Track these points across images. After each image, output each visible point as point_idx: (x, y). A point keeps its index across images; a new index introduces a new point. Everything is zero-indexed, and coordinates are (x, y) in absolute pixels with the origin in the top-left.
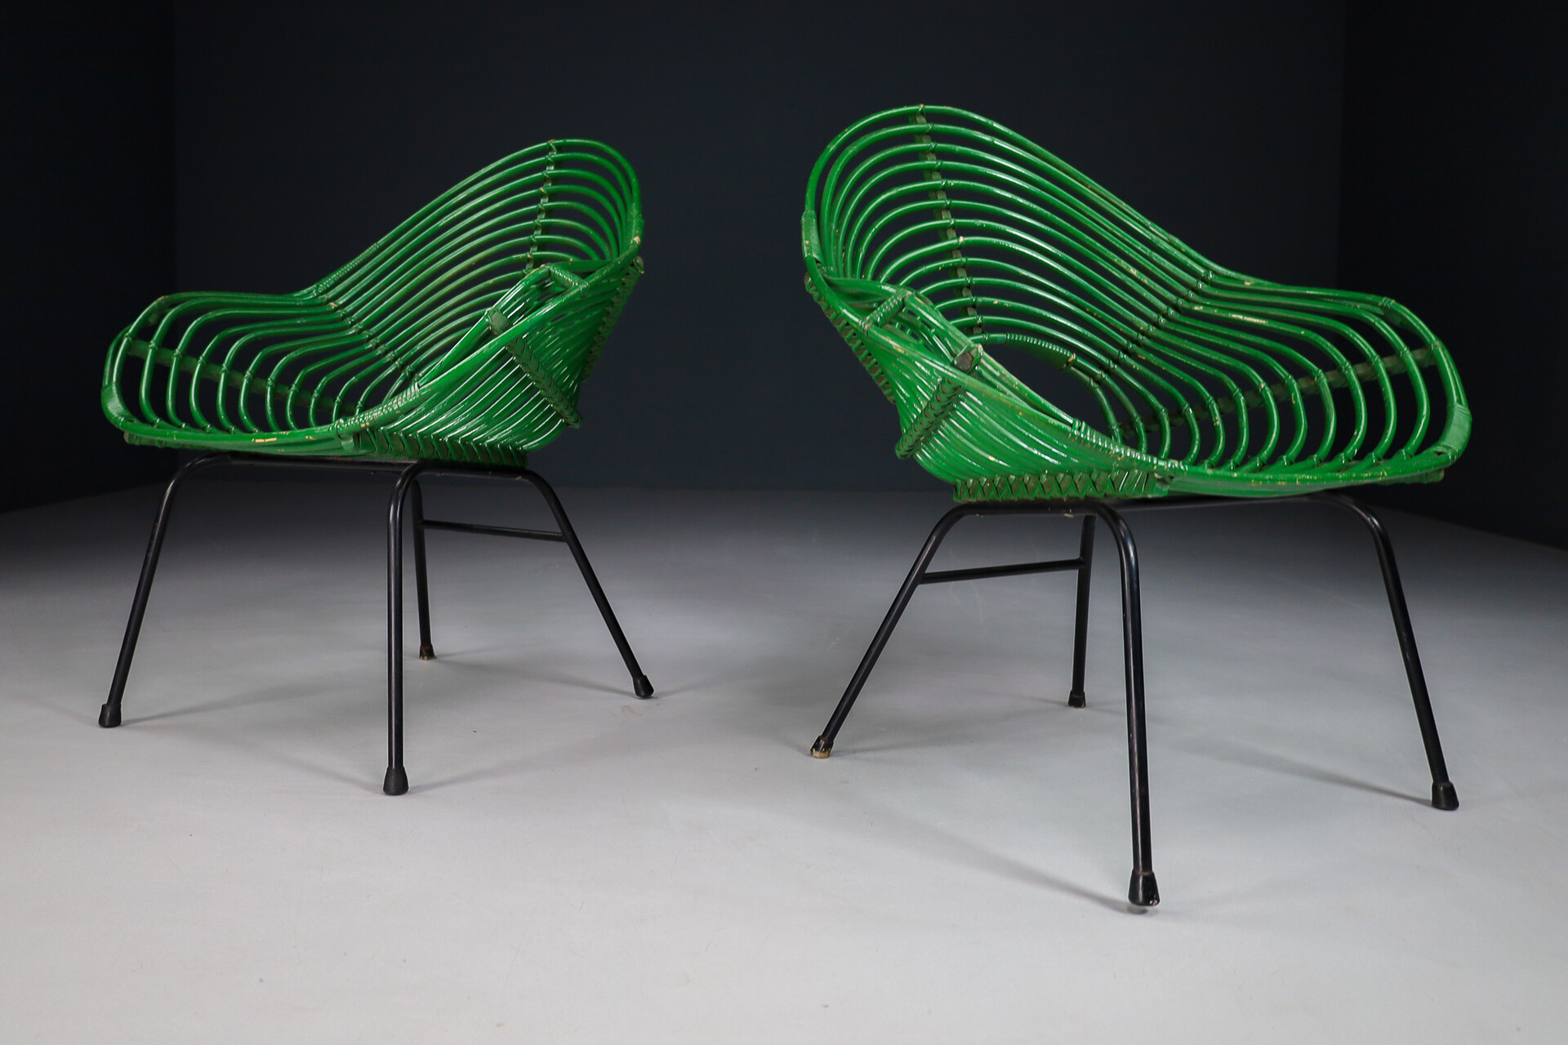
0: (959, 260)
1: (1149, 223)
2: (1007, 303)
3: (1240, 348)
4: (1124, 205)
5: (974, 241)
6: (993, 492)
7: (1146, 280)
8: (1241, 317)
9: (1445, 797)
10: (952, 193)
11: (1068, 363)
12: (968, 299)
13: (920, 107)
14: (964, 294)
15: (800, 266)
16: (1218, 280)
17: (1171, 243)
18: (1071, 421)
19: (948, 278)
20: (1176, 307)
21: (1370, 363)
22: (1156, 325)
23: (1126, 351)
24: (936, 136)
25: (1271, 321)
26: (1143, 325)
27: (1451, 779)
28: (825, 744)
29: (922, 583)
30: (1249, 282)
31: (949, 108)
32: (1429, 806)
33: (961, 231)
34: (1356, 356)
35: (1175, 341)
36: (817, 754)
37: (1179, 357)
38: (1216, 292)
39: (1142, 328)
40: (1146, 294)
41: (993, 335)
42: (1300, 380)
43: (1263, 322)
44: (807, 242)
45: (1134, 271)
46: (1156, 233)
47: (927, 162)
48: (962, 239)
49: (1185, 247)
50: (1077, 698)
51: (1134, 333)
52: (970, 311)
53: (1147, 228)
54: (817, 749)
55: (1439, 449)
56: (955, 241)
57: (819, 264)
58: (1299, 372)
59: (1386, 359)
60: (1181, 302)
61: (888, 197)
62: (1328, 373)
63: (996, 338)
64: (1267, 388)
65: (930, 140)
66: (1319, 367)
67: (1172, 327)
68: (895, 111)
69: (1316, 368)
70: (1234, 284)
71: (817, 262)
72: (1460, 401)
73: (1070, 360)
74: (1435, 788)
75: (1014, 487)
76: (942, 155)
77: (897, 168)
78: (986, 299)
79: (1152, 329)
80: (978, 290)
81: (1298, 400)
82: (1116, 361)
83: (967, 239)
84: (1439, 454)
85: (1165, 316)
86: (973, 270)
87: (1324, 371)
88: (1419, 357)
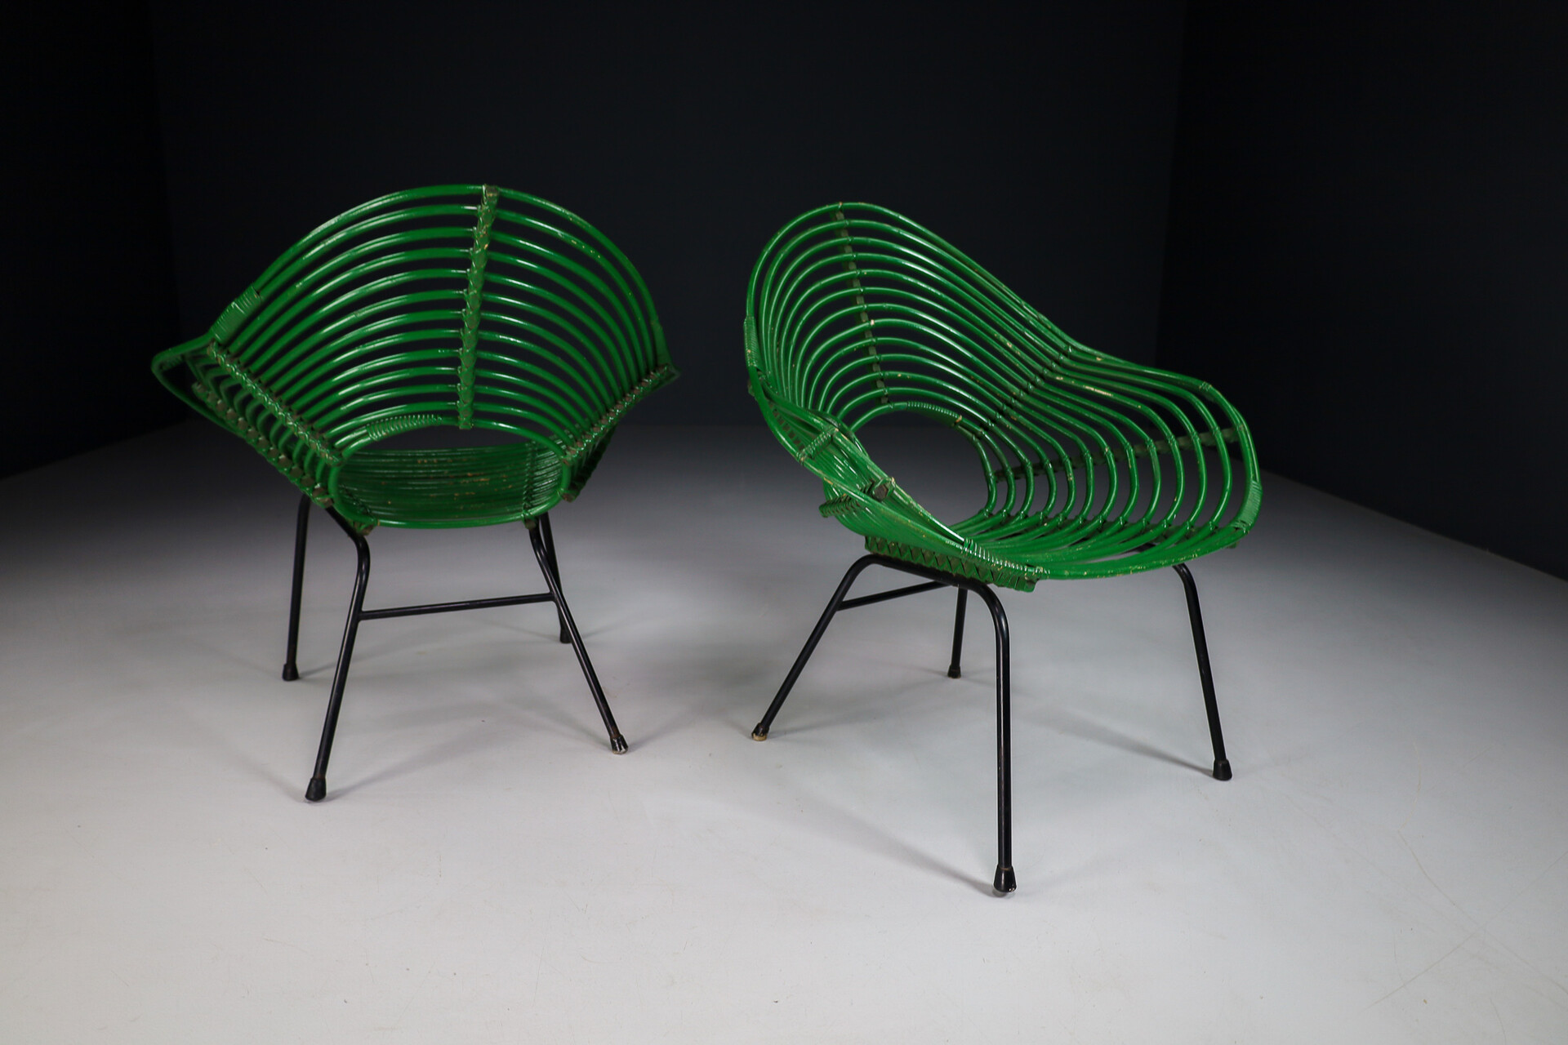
0: (869, 340)
1: (1023, 303)
2: (909, 375)
3: (1092, 417)
4: (1004, 287)
5: (882, 323)
6: (897, 552)
7: (1019, 352)
8: (1092, 389)
9: (1222, 771)
10: (865, 281)
11: (956, 423)
12: (877, 374)
13: (840, 205)
14: (874, 369)
15: (743, 373)
16: (1075, 354)
17: (1039, 321)
18: (963, 540)
19: (862, 356)
20: (1042, 376)
21: (1189, 438)
22: (1026, 391)
23: (1001, 412)
24: (853, 231)
25: (1117, 395)
26: (1016, 390)
27: (1228, 757)
28: (762, 730)
29: (839, 610)
30: (1100, 357)
31: (863, 204)
32: (1210, 776)
33: (873, 314)
34: (1179, 431)
35: (1041, 405)
36: (757, 738)
37: (1043, 419)
38: (1074, 365)
39: (1014, 393)
40: (1019, 364)
41: (897, 404)
42: (1136, 446)
43: (1109, 394)
44: (749, 351)
45: (1010, 345)
46: (1029, 312)
47: (845, 255)
48: (872, 322)
49: (1051, 325)
50: (954, 671)
51: (1008, 397)
52: (879, 384)
53: (1022, 307)
54: (757, 734)
55: (1238, 525)
56: (866, 324)
57: (759, 373)
58: (1135, 439)
59: (1202, 435)
60: (1046, 372)
61: (814, 290)
62: (1157, 443)
63: (900, 406)
64: (1110, 452)
65: (847, 234)
66: (1151, 437)
67: (1039, 393)
68: (817, 211)
69: (1148, 438)
70: (1089, 359)
71: (758, 370)
72: (1255, 479)
73: (957, 421)
74: (1216, 764)
75: (914, 553)
76: (857, 248)
77: (821, 263)
78: (893, 373)
79: (1022, 394)
80: (886, 365)
81: (1133, 464)
82: (994, 421)
83: (877, 321)
84: (1237, 529)
85: (1033, 383)
86: (882, 348)
87: (1155, 441)
88: (1227, 436)
